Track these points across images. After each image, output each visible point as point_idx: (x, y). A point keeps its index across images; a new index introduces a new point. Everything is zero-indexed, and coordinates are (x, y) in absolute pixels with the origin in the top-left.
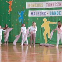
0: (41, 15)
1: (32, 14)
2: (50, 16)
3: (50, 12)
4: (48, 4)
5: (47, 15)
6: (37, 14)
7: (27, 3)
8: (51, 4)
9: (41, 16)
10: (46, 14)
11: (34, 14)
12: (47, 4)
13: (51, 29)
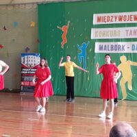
0: (116, 50)
1: (101, 48)
2: (132, 52)
3: (133, 45)
4: (129, 32)
5: (126, 51)
6: (110, 49)
7: (92, 30)
8: (135, 32)
9: (117, 52)
10: (125, 48)
11: (105, 49)
12: (127, 31)
13: (133, 75)
